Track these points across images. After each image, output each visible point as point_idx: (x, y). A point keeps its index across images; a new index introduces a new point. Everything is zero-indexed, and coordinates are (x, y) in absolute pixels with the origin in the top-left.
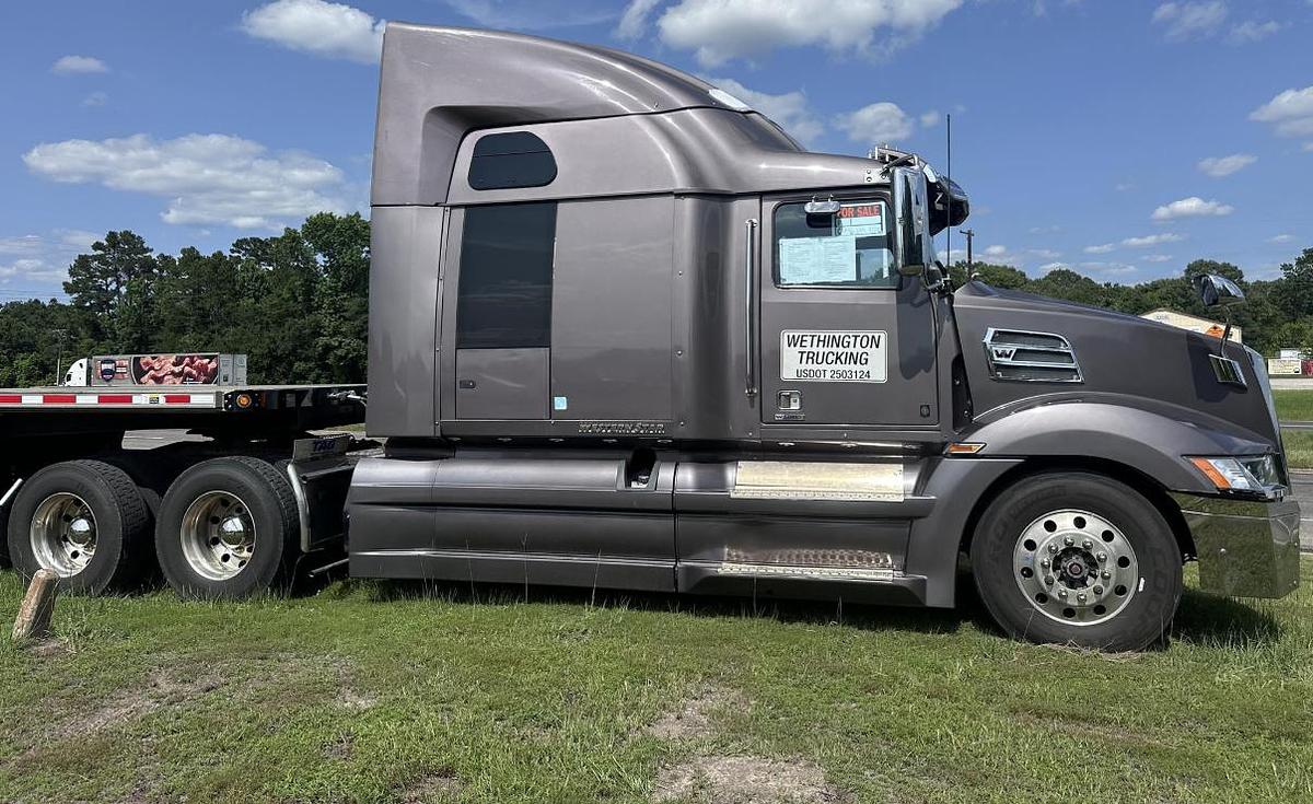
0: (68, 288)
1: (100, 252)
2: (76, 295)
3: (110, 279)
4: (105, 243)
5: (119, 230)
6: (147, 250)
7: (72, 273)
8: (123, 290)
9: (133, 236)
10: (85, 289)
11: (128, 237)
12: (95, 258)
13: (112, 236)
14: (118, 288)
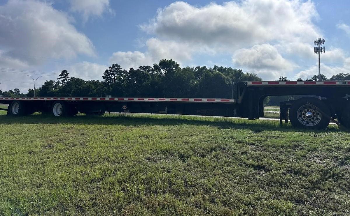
0: (104, 77)
1: (111, 69)
2: (105, 79)
3: (112, 75)
4: (112, 67)
5: (115, 64)
6: (121, 69)
7: (104, 74)
8: (116, 78)
9: (118, 65)
10: (107, 78)
11: (117, 65)
12: (109, 70)
13: (113, 65)
14: (114, 77)
